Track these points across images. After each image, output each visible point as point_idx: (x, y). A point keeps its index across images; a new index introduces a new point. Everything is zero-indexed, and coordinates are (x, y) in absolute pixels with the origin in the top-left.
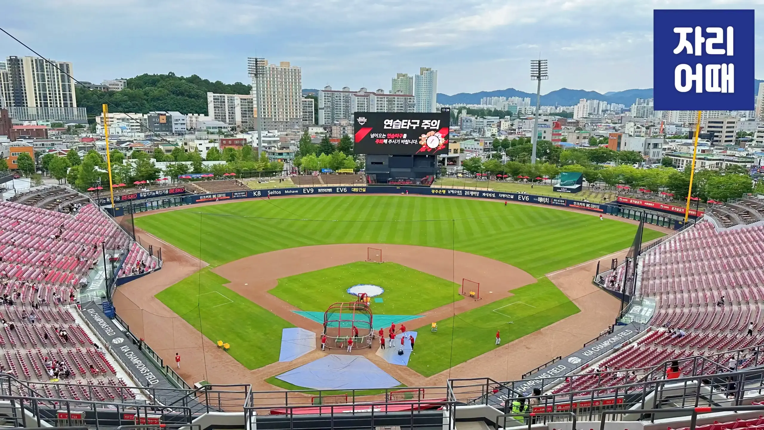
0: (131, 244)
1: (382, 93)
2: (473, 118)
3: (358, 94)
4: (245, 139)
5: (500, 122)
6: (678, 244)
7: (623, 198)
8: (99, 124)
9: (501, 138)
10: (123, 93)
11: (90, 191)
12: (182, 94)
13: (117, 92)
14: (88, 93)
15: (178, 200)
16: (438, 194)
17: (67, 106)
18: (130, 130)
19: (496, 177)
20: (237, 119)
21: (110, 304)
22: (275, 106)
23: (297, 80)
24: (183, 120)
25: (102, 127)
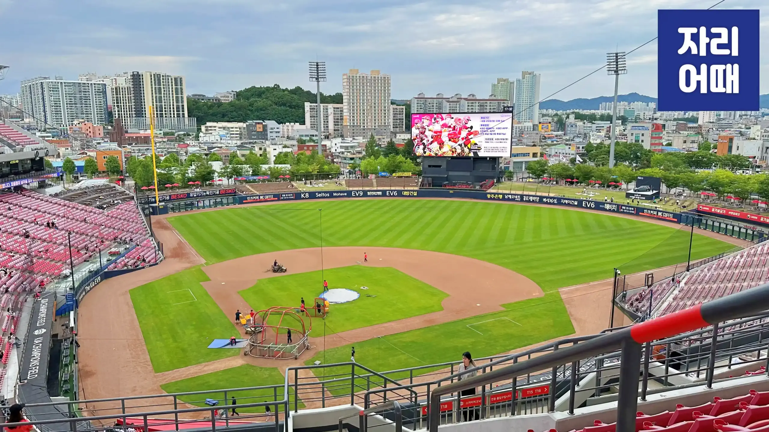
1: (474, 98)
2: (580, 123)
3: (451, 100)
5: (610, 127)
7: (704, 207)
8: (202, 132)
9: (595, 142)
10: (231, 104)
12: (284, 104)
13: (225, 103)
14: (200, 104)
15: (230, 200)
16: (494, 199)
17: (179, 117)
18: (229, 138)
19: (566, 181)
20: (329, 128)
21: (74, 295)
22: (364, 113)
23: (387, 88)
24: (278, 128)
25: (204, 135)
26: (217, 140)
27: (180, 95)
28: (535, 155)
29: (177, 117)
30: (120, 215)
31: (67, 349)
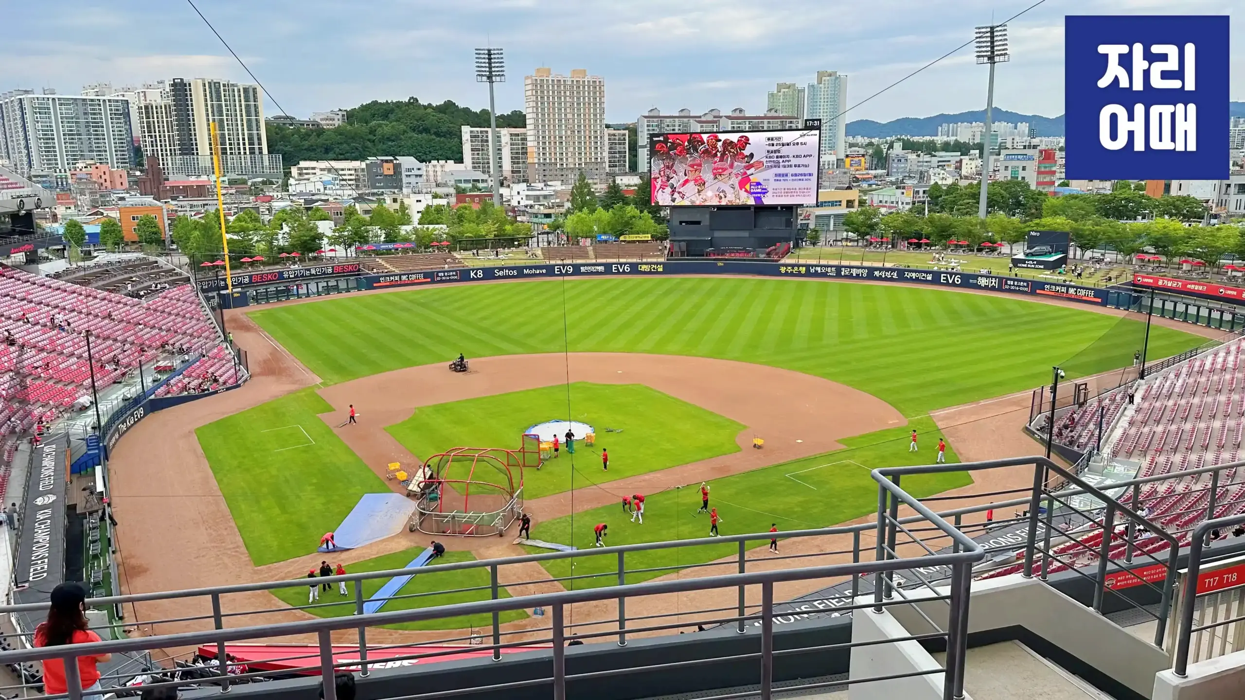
1: (741, 115)
2: (912, 157)
3: (703, 119)
5: (961, 160)
7: (1145, 278)
8: (294, 178)
9: (944, 182)
10: (338, 131)
12: (426, 130)
13: (329, 130)
14: (287, 132)
15: (351, 283)
16: (792, 274)
17: (254, 153)
18: (338, 187)
19: (908, 243)
20: (504, 168)
21: (99, 439)
22: (562, 143)
23: (598, 99)
24: (419, 169)
25: (297, 182)
26: (319, 190)
27: (254, 118)
28: (850, 204)
29: (250, 153)
30: (168, 307)
31: (94, 528)
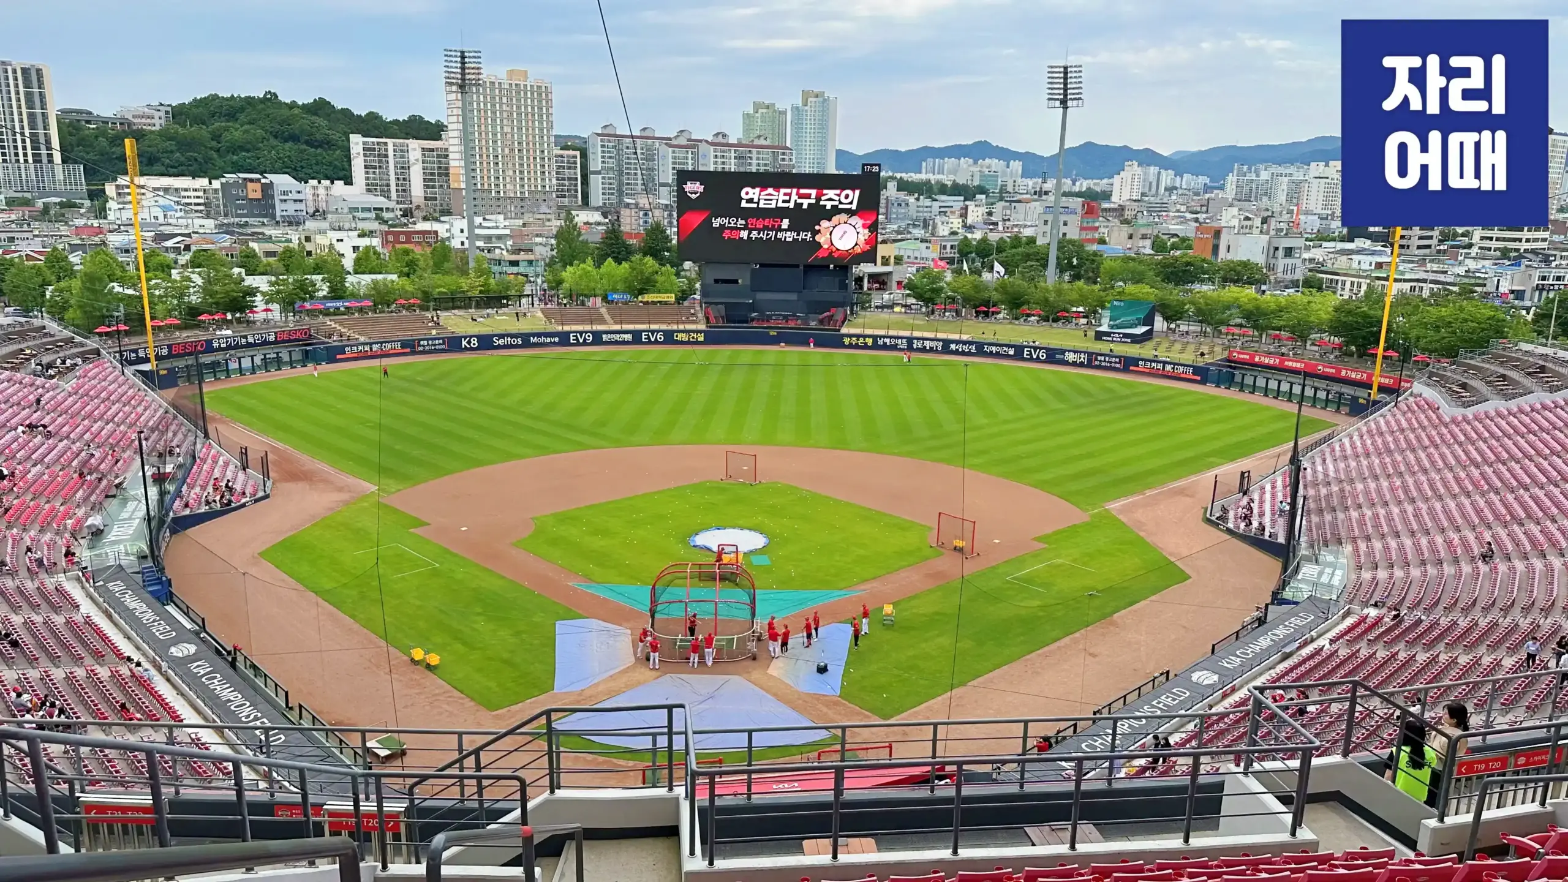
0: (199, 446)
1: (724, 141)
2: (911, 200)
3: (674, 142)
4: (436, 232)
5: (966, 208)
6: (1369, 442)
7: (1239, 353)
8: (112, 199)
9: (974, 236)
10: (163, 134)
11: (100, 334)
12: (294, 138)
13: (152, 132)
14: (85, 132)
15: (296, 356)
16: (857, 347)
17: (40, 161)
18: (184, 214)
19: (976, 311)
20: (413, 192)
22: (497, 163)
23: (544, 109)
24: (297, 192)
26: (156, 218)
27: (38, 111)
28: (886, 261)
29: (35, 161)
